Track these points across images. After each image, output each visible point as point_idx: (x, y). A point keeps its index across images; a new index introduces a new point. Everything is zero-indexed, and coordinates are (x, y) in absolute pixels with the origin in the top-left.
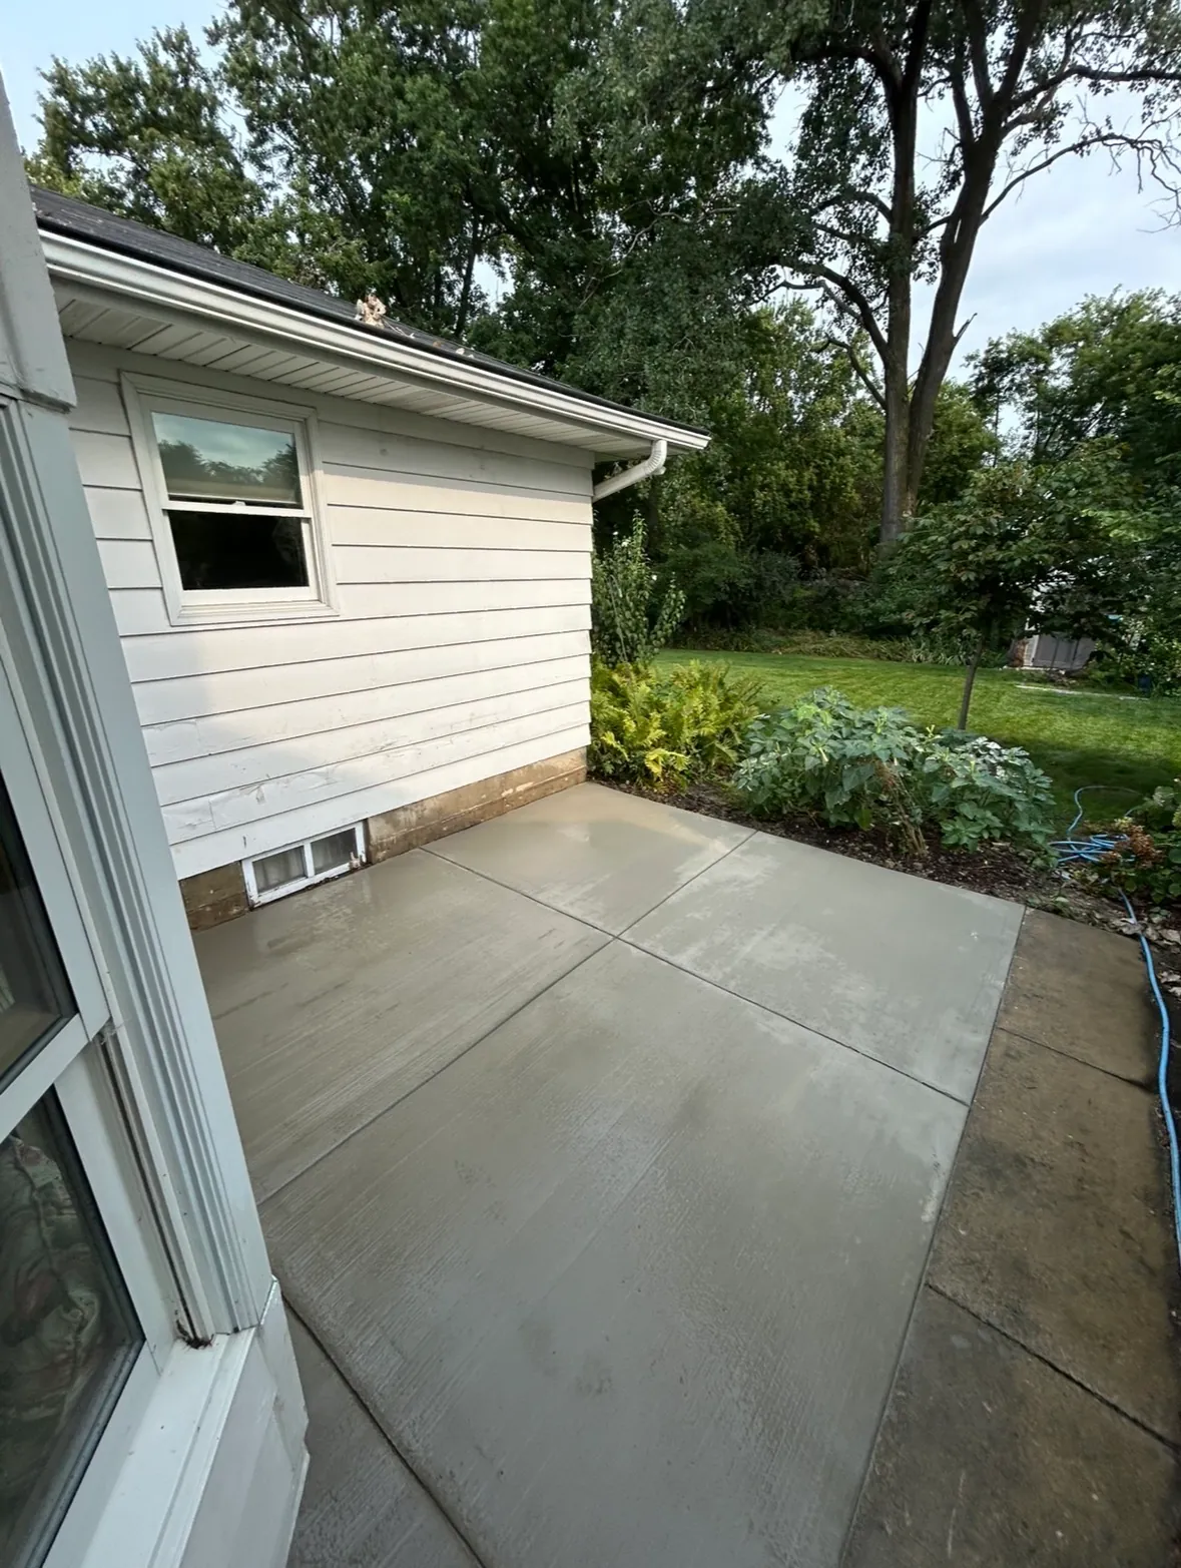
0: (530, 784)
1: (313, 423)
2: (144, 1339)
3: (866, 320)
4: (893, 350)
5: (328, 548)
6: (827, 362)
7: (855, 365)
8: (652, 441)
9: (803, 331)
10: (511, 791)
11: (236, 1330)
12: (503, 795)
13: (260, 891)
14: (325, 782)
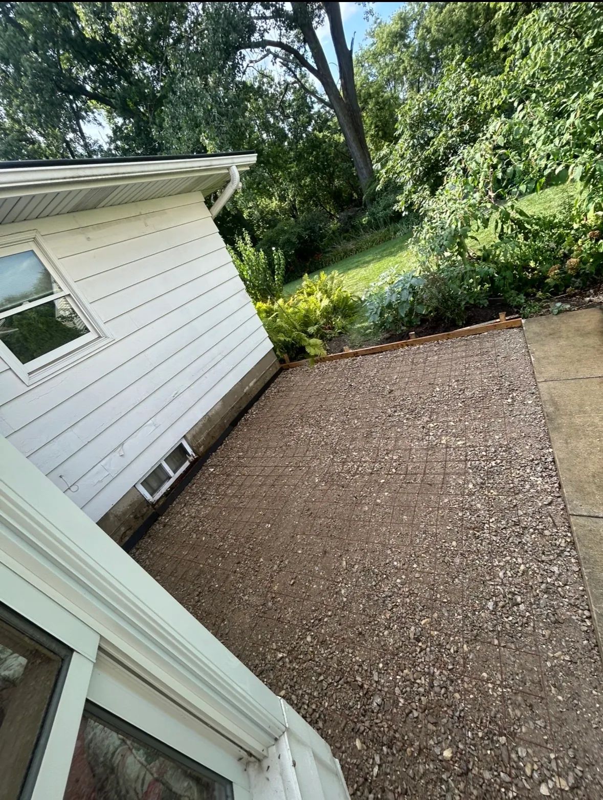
0: (255, 380)
1: (40, 239)
2: (231, 783)
3: (302, 62)
4: (323, 73)
5: (89, 306)
6: (291, 98)
7: (307, 91)
8: (228, 168)
9: (271, 87)
10: (247, 388)
11: (276, 739)
12: (245, 391)
13: (152, 495)
14: (154, 428)
